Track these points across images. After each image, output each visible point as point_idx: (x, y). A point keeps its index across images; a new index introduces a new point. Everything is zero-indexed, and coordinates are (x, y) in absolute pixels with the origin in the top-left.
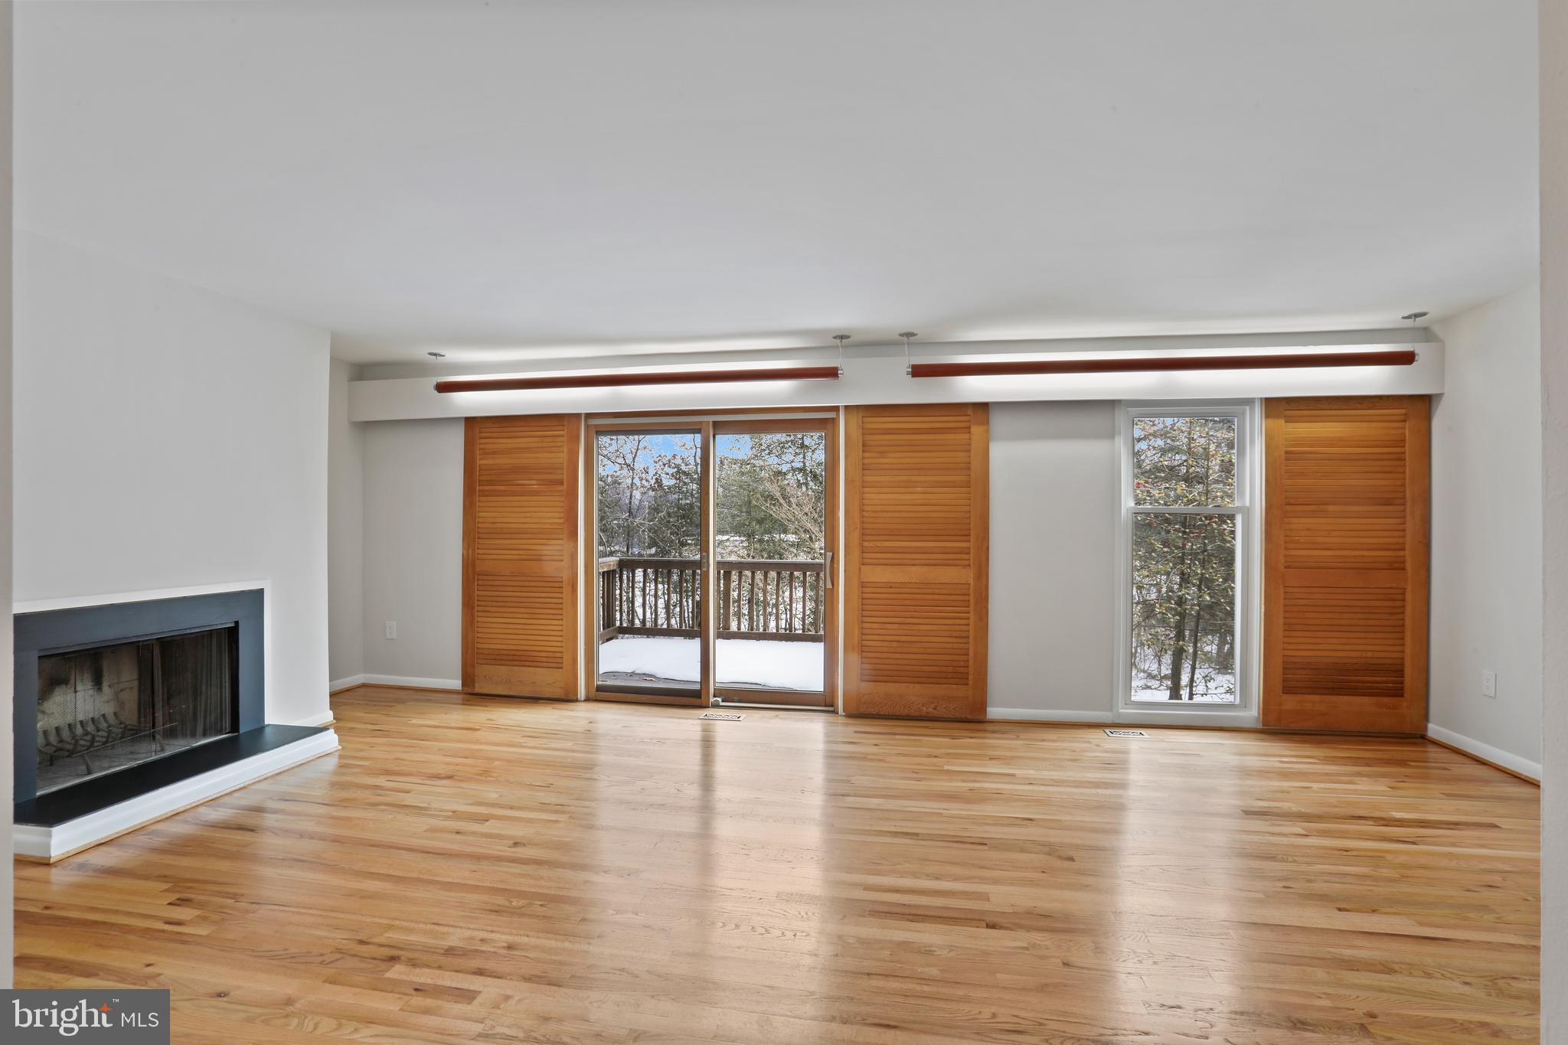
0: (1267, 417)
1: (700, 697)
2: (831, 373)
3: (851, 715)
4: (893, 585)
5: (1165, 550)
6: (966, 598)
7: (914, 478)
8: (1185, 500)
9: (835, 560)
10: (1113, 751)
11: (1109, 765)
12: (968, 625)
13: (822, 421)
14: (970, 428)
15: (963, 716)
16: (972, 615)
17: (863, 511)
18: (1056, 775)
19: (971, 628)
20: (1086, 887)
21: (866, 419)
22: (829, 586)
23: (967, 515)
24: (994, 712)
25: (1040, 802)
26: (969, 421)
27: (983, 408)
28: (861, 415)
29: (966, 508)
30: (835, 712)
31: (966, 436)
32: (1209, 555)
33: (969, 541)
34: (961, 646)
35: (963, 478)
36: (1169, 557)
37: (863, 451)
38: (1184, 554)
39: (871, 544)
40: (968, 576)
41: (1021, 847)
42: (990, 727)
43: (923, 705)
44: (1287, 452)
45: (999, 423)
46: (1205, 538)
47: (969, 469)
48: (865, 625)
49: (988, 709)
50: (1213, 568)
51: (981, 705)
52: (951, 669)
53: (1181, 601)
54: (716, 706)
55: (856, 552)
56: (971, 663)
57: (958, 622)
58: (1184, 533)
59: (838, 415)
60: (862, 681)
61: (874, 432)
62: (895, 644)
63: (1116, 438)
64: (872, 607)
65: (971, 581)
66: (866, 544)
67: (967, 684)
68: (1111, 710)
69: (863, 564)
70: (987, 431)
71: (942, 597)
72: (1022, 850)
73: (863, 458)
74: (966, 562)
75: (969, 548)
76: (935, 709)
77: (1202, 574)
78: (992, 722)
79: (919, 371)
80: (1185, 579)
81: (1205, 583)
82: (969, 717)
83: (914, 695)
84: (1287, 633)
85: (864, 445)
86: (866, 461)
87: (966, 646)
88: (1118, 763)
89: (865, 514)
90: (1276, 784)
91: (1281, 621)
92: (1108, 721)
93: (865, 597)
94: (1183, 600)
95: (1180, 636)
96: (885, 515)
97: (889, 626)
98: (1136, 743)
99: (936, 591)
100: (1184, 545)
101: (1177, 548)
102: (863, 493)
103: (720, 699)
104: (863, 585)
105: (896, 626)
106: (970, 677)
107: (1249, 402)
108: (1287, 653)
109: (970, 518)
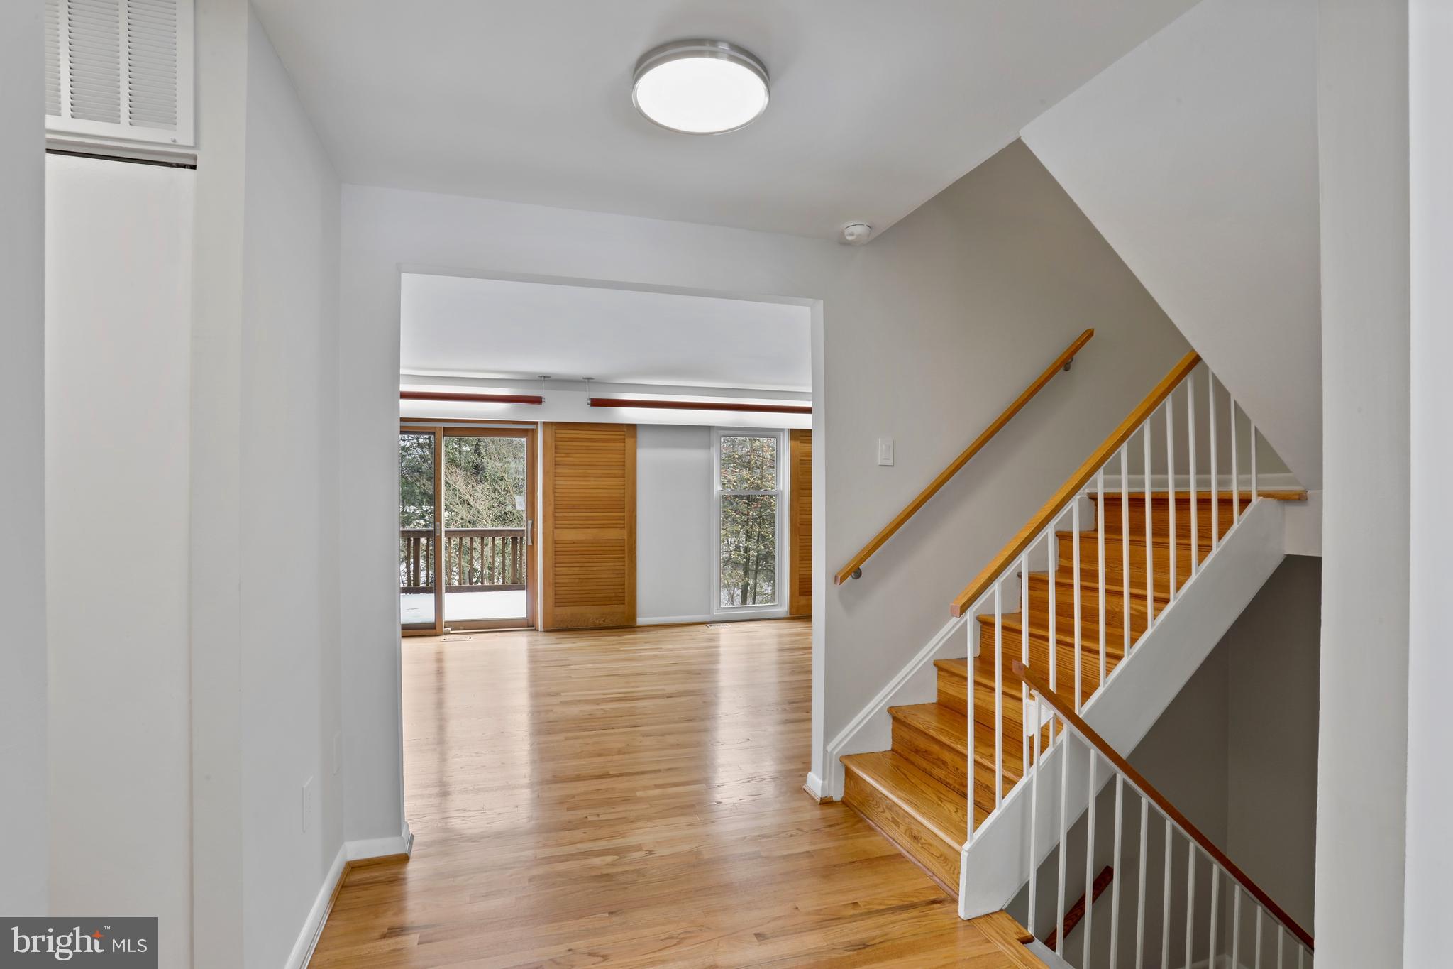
0: (791, 439)
1: (435, 628)
2: (537, 400)
3: (548, 630)
4: (576, 541)
5: (737, 516)
6: (622, 548)
7: (589, 471)
8: (749, 482)
9: (535, 526)
10: (712, 634)
11: (711, 640)
12: (624, 566)
13: (527, 431)
14: (624, 439)
15: (622, 624)
16: (626, 559)
17: (555, 492)
18: (684, 646)
19: (626, 568)
20: (709, 682)
21: (557, 431)
22: (530, 543)
23: (623, 495)
24: (641, 620)
25: (678, 657)
26: (624, 435)
27: (633, 428)
28: (554, 427)
29: (622, 491)
30: (536, 630)
31: (622, 444)
32: (763, 520)
33: (624, 512)
34: (620, 579)
35: (621, 472)
36: (739, 521)
37: (556, 453)
38: (748, 519)
39: (561, 515)
40: (624, 534)
41: (675, 673)
42: (638, 629)
43: (597, 619)
44: (801, 460)
45: (642, 437)
46: (761, 508)
47: (624, 466)
48: (557, 569)
49: (638, 619)
50: (766, 528)
51: (633, 616)
52: (613, 595)
53: (747, 550)
54: (447, 633)
55: (550, 523)
56: (626, 590)
57: (617, 564)
58: (748, 504)
59: (537, 427)
60: (556, 606)
61: (562, 440)
62: (577, 581)
63: (711, 448)
64: (561, 557)
65: (626, 538)
66: (557, 515)
67: (624, 604)
68: (709, 613)
69: (556, 528)
70: (636, 442)
71: (608, 548)
72: (675, 674)
73: (555, 457)
74: (622, 526)
75: (624, 516)
76: (604, 621)
77: (759, 532)
78: (639, 627)
79: (596, 403)
80: (749, 536)
81: (761, 537)
82: (626, 624)
83: (591, 613)
84: (801, 562)
85: (556, 449)
86: (557, 459)
87: (623, 579)
88: (714, 639)
89: (556, 494)
90: (793, 639)
91: (798, 555)
92: (708, 620)
93: (557, 552)
94: (748, 549)
95: (746, 574)
96: (572, 495)
97: (573, 569)
98: (724, 630)
99: (604, 545)
100: (748, 513)
101: (744, 515)
102: (555, 481)
103: (450, 629)
104: (555, 542)
105: (578, 569)
106: (626, 599)
107: (782, 430)
108: (801, 573)
109: (624, 497)
